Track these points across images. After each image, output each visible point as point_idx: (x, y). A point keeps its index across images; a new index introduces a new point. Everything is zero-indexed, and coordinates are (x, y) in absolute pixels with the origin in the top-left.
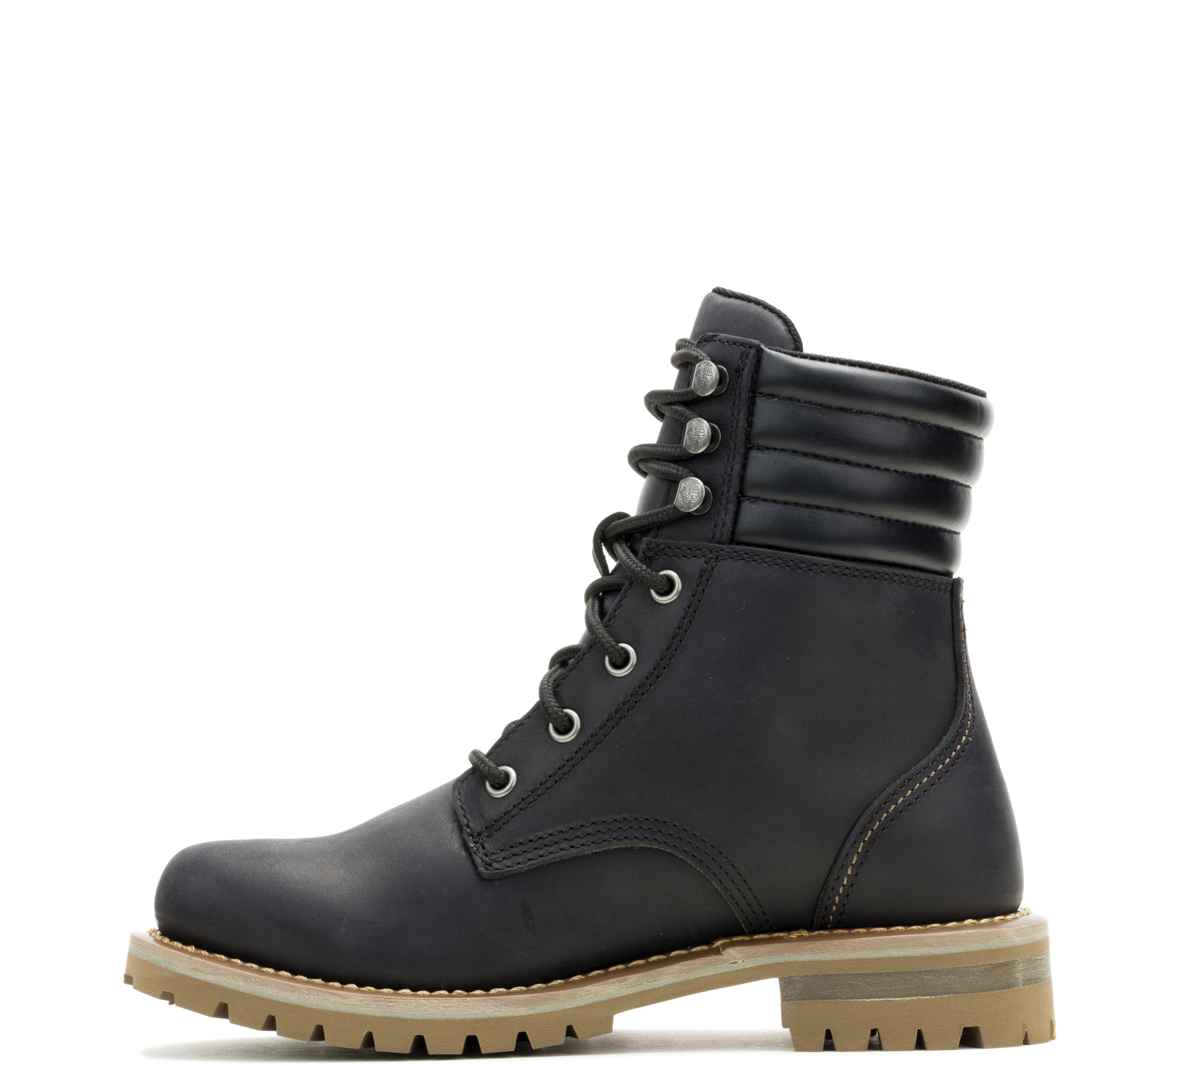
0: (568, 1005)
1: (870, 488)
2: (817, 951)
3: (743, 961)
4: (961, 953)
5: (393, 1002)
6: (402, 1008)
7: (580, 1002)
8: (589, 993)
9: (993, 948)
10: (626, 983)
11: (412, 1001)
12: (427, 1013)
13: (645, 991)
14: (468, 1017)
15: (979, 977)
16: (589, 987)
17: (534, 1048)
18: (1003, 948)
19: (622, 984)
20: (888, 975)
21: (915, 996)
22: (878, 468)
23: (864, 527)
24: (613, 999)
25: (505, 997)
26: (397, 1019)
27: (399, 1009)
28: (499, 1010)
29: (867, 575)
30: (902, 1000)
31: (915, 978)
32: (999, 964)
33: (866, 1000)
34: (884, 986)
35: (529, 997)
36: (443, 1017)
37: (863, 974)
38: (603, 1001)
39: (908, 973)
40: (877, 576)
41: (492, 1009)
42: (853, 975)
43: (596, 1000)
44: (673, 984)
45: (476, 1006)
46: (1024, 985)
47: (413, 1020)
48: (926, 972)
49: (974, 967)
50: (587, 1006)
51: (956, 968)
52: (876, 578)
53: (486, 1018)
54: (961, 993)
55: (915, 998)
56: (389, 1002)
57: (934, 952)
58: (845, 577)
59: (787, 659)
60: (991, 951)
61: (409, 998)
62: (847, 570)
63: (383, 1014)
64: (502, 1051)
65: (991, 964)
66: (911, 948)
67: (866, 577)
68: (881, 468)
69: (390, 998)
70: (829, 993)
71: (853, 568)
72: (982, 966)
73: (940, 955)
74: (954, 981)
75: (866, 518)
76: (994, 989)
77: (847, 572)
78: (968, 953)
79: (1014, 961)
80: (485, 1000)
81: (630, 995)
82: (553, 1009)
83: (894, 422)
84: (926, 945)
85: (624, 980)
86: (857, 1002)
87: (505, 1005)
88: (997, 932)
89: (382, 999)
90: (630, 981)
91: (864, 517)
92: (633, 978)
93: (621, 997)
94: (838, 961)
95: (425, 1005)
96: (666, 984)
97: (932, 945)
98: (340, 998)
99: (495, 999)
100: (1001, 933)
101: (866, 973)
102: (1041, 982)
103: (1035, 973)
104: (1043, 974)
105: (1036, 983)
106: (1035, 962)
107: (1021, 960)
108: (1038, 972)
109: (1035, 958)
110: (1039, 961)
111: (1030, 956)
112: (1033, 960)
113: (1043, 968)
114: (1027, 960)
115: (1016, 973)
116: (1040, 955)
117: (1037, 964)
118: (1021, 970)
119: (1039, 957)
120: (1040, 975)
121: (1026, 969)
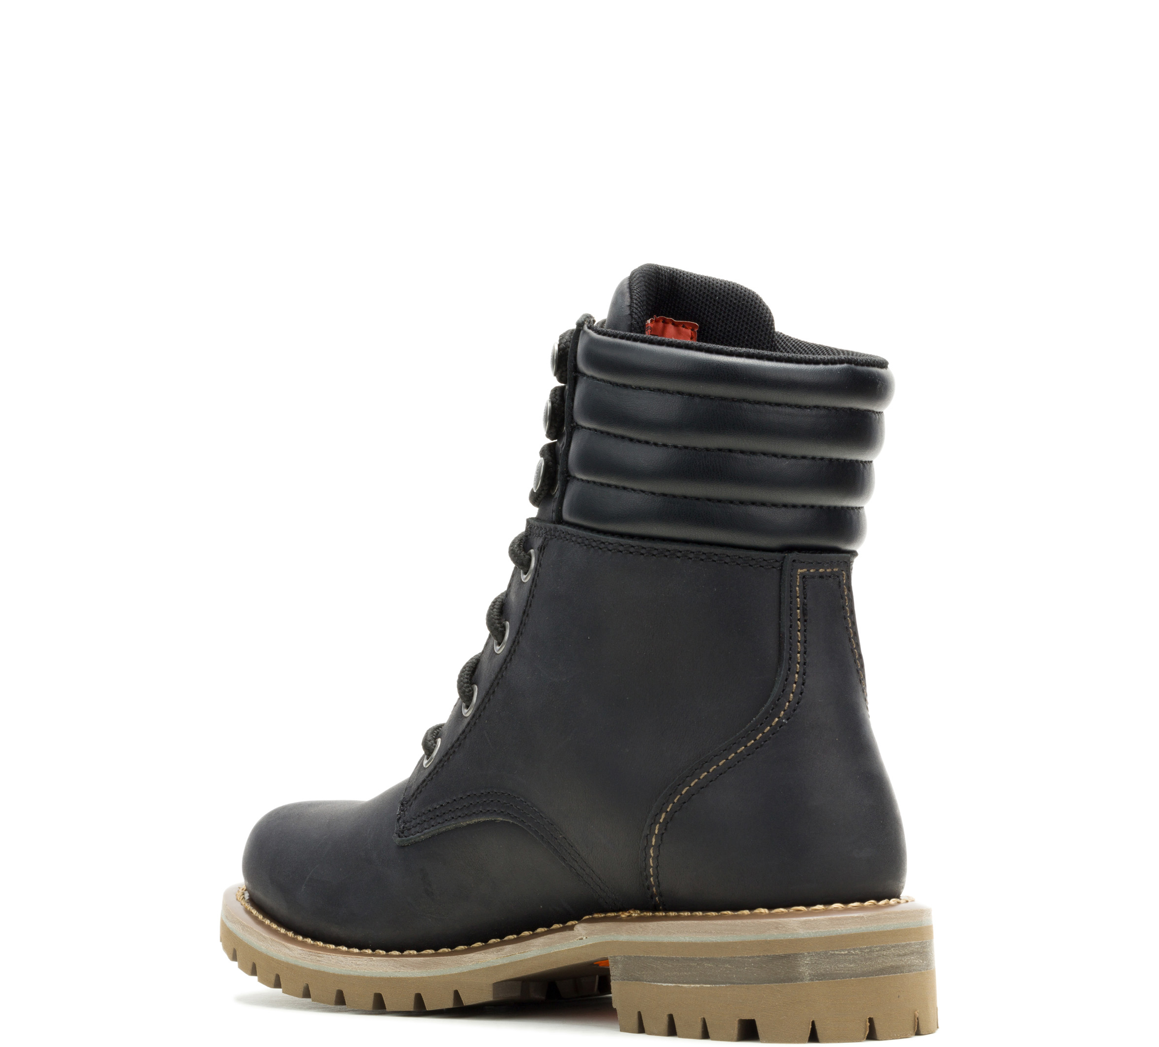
0: (455, 970)
1: (644, 465)
2: (631, 932)
3: (586, 938)
4: (736, 943)
5: (321, 957)
6: (327, 962)
7: (464, 969)
8: (472, 960)
9: (769, 939)
10: (502, 953)
11: (333, 957)
12: (344, 969)
13: (517, 962)
14: (374, 975)
15: (754, 969)
16: (471, 955)
17: (427, 1010)
18: (781, 940)
19: (499, 953)
20: (678, 960)
21: (698, 983)
22: (656, 444)
23: (643, 504)
24: (491, 967)
25: (403, 958)
26: (324, 973)
27: (325, 963)
28: (399, 970)
29: (655, 552)
30: (689, 987)
31: (698, 964)
32: (777, 956)
33: (663, 984)
34: (675, 971)
35: (423, 960)
36: (356, 974)
37: (660, 958)
38: (483, 969)
39: (693, 960)
40: (667, 553)
41: (393, 969)
42: (653, 958)
43: (478, 967)
44: (538, 956)
45: (380, 966)
46: (812, 980)
47: (334, 975)
48: (707, 959)
49: (749, 958)
50: (470, 973)
51: (731, 957)
52: (666, 556)
53: (388, 978)
54: (738, 984)
55: (698, 986)
56: (319, 957)
57: (712, 940)
58: (631, 555)
59: (589, 638)
60: (767, 942)
61: (331, 954)
62: (632, 548)
63: (314, 968)
64: (402, 1010)
65: (767, 956)
66: (694, 934)
67: (655, 555)
68: (658, 444)
69: (319, 953)
70: (639, 974)
71: (638, 546)
72: (757, 957)
73: (718, 943)
74: (731, 971)
75: (646, 495)
76: (770, 982)
77: (632, 550)
78: (743, 943)
79: (796, 954)
80: (387, 960)
81: (505, 965)
82: (442, 973)
83: (668, 396)
84: (706, 932)
85: (501, 949)
86: (657, 986)
87: (404, 967)
88: (775, 923)
89: (313, 954)
90: (506, 950)
91: (644, 494)
92: (508, 948)
93: (498, 966)
94: (644, 943)
95: (342, 961)
96: (533, 956)
97: (711, 932)
98: (288, 950)
99: (395, 960)
100: (780, 924)
101: (663, 957)
102: (844, 978)
103: (833, 969)
104: (849, 970)
105: (833, 979)
106: (833, 956)
107: (809, 953)
108: (838, 967)
109: (833, 952)
110: (841, 956)
111: (824, 950)
112: (829, 954)
113: (851, 964)
114: (819, 954)
115: (800, 966)
116: (843, 950)
117: (838, 960)
118: (808, 964)
119: (842, 952)
120: (842, 972)
121: (816, 963)
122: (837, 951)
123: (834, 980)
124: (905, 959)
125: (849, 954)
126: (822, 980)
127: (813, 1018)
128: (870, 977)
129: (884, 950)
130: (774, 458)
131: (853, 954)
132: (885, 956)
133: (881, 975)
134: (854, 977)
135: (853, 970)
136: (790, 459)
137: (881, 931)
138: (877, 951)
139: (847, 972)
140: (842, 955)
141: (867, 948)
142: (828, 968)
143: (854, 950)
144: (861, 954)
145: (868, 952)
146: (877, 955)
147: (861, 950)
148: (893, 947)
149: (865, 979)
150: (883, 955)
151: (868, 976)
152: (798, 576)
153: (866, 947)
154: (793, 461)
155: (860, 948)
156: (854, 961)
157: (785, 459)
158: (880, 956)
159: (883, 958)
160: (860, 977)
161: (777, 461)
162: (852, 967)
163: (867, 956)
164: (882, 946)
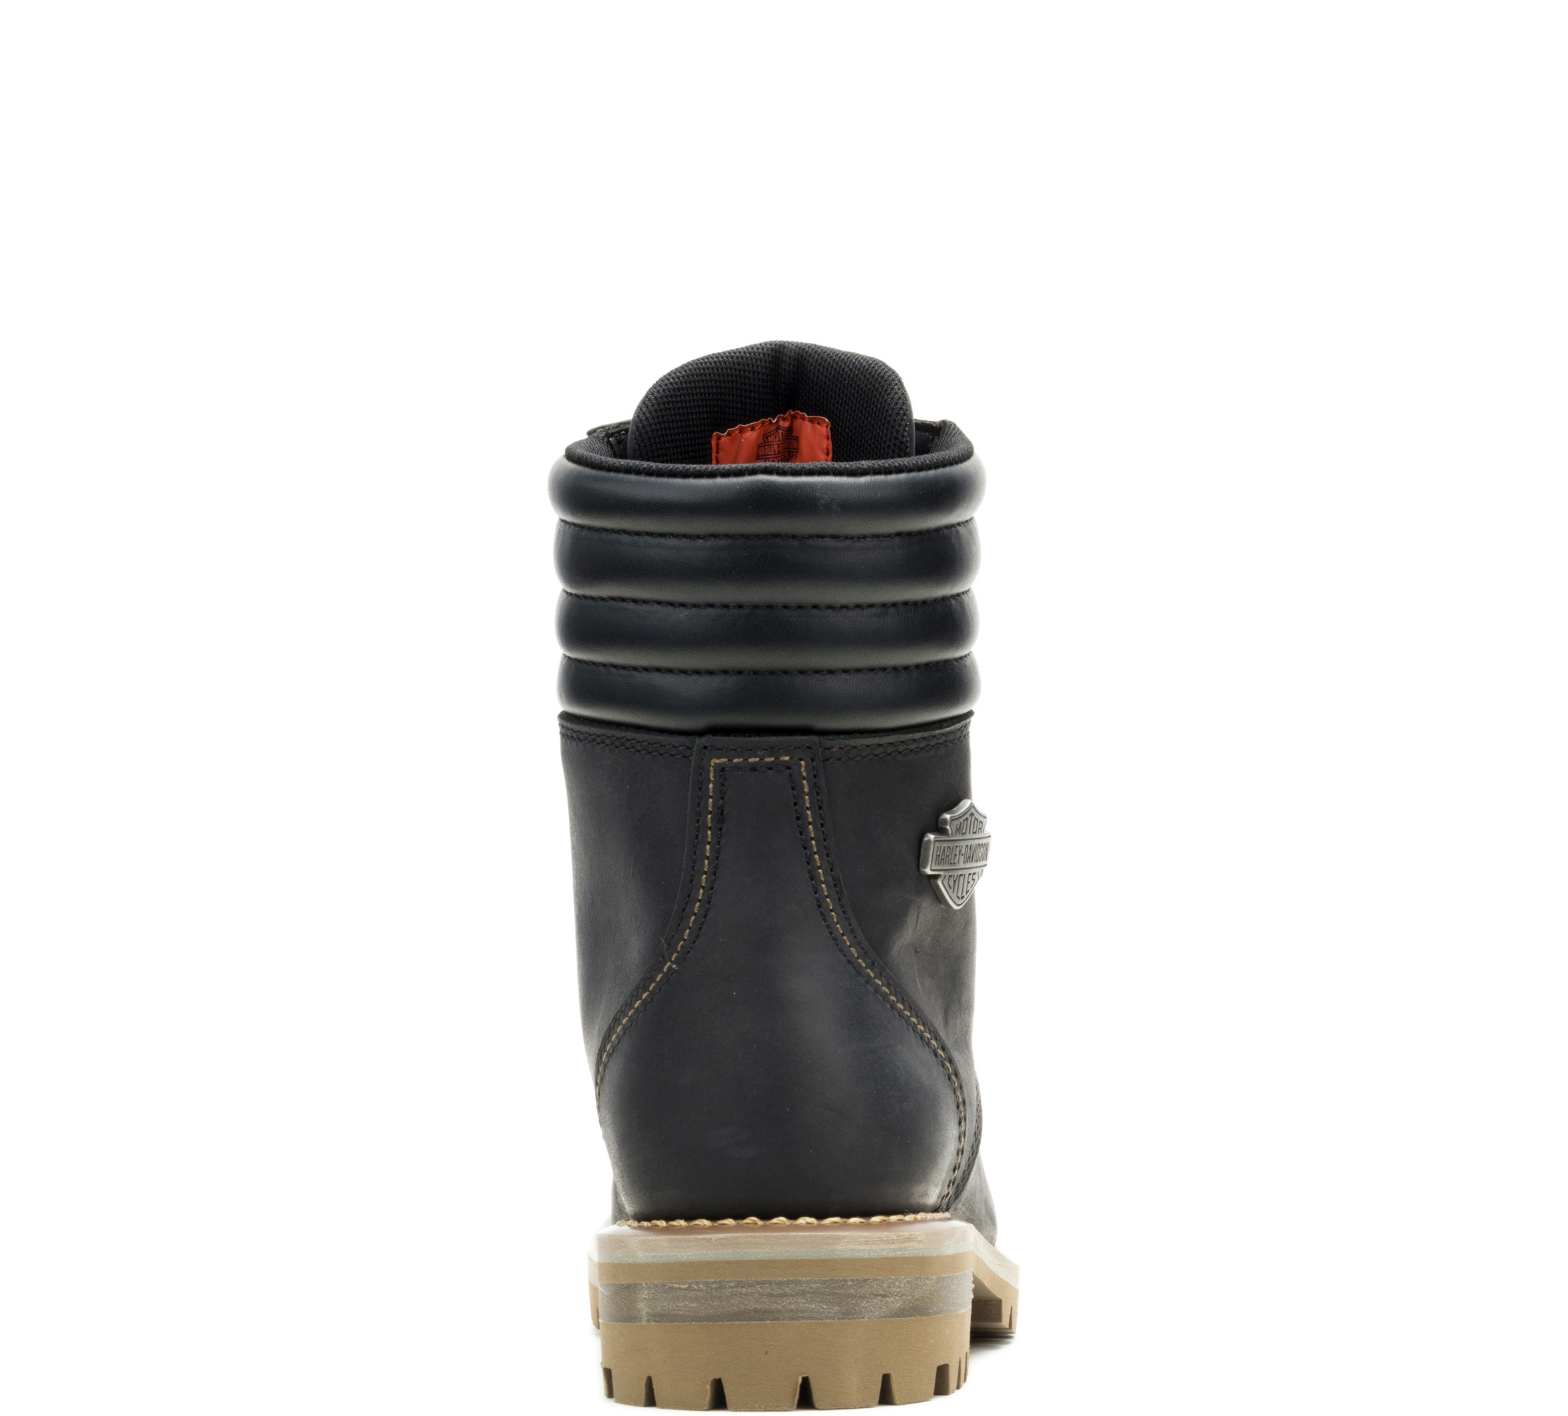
46: (649, 1321)
79: (635, 1284)
102: (683, 1322)
103: (671, 1308)
104: (689, 1311)
105: (670, 1322)
106: (671, 1291)
107: (646, 1284)
108: (677, 1306)
109: (671, 1285)
110: (680, 1291)
111: (662, 1282)
112: (667, 1287)
113: (692, 1302)
114: (656, 1286)
115: (638, 1301)
116: (683, 1284)
117: (676, 1296)
118: (645, 1299)
119: (682, 1286)
120: (682, 1313)
121: (653, 1298)
122: (676, 1283)
123: (671, 1324)
124: (783, 1302)
125: (689, 1289)
126: (658, 1322)
127: (650, 1373)
128: (718, 1323)
129: (743, 1287)
130: (670, 608)
131: (694, 1290)
132: (744, 1295)
133: (736, 1320)
134: (695, 1321)
135: (695, 1311)
136: (691, 608)
137: (738, 1261)
138: (730, 1287)
139: (687, 1313)
140: (681, 1289)
141: (715, 1282)
142: (665, 1306)
143: (697, 1283)
144: (707, 1290)
145: (716, 1289)
146: (731, 1292)
147: (706, 1284)
148: (759, 1283)
149: (711, 1325)
150: (741, 1294)
151: (716, 1321)
152: (711, 768)
153: (713, 1280)
154: (694, 610)
155: (705, 1282)
156: (697, 1299)
157: (684, 608)
158: (736, 1295)
159: (741, 1297)
160: (704, 1321)
161: (672, 611)
162: (694, 1307)
163: (716, 1294)
164: (740, 1281)
